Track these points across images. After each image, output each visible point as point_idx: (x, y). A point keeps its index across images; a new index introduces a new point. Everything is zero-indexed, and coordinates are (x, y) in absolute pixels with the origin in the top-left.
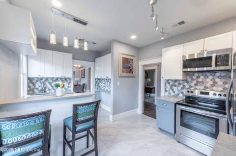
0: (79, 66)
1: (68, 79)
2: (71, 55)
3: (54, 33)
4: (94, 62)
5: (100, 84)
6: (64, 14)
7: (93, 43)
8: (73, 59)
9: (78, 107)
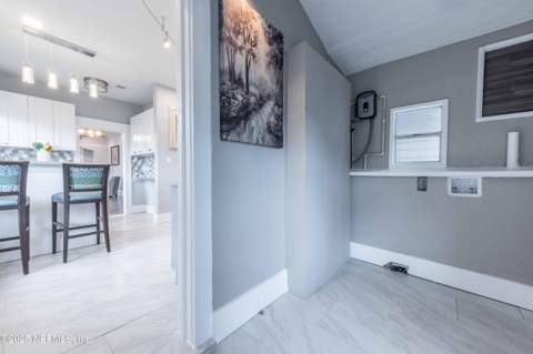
0: (99, 134)
1: (66, 155)
2: (71, 108)
3: (29, 66)
4: (129, 123)
5: (144, 168)
6: (46, 37)
7: (119, 86)
8: (77, 114)
9: (72, 169)
